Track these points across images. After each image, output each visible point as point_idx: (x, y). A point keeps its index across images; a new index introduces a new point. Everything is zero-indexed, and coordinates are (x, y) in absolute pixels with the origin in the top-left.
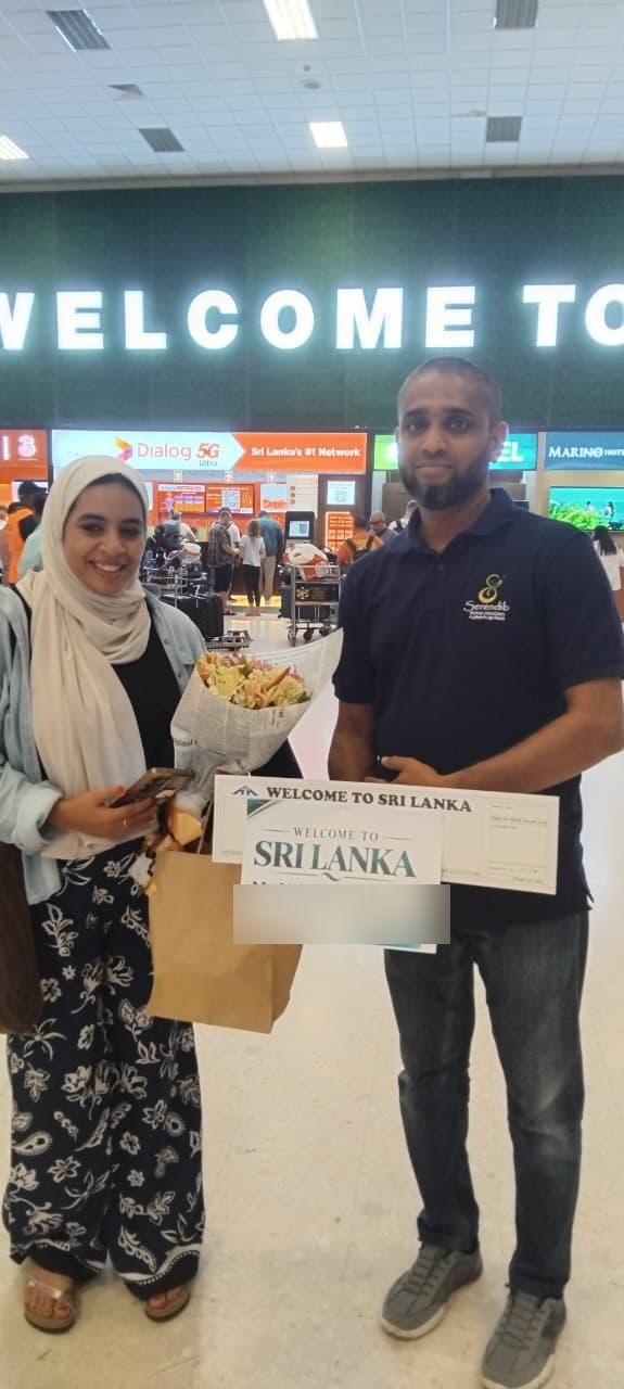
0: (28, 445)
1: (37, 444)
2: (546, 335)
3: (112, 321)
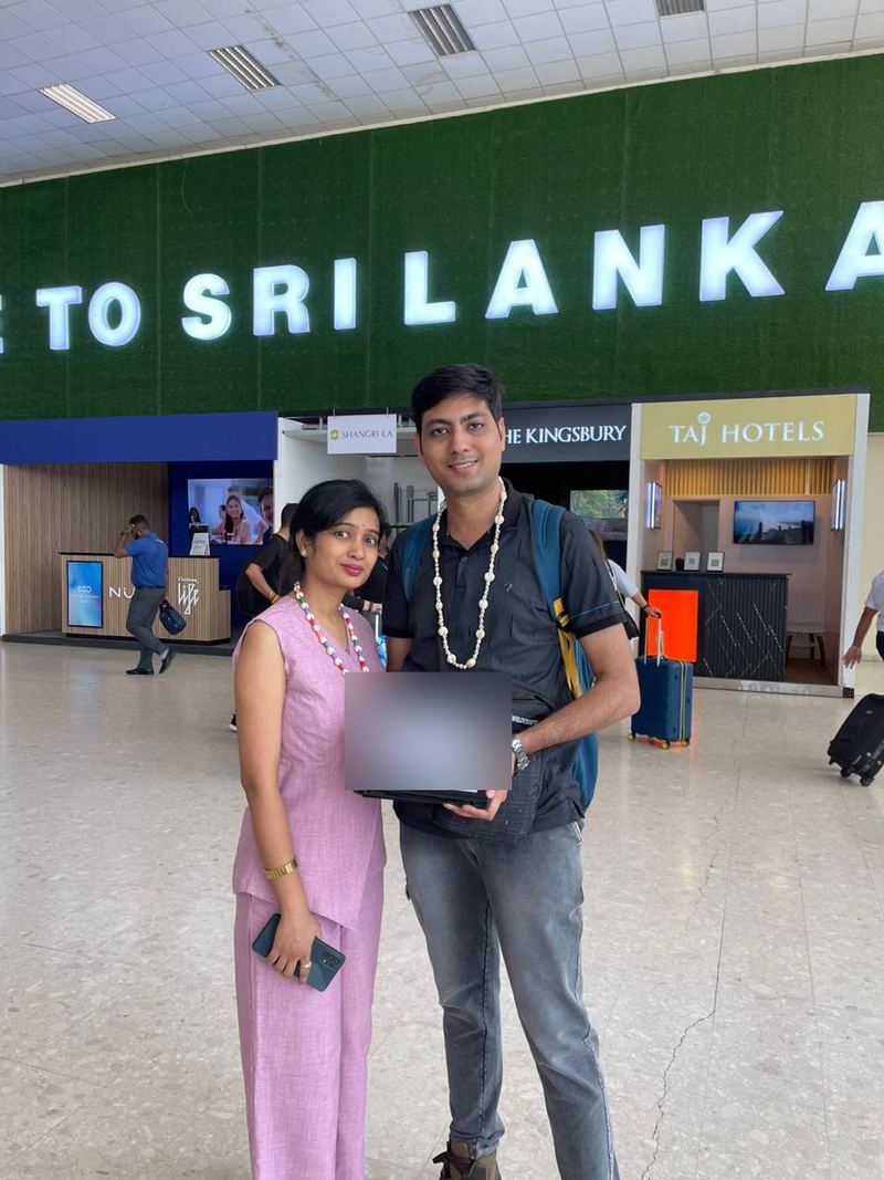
2: (59, 336)
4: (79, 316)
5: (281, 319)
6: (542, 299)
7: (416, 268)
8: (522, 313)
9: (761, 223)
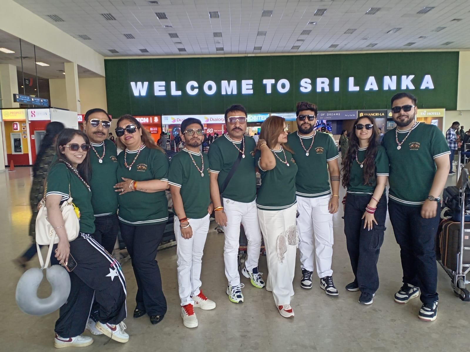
1: (158, 119)
2: (269, 91)
3: (168, 88)
4: (274, 86)
5: (323, 89)
6: (375, 88)
7: (351, 80)
8: (371, 90)
9: (412, 77)
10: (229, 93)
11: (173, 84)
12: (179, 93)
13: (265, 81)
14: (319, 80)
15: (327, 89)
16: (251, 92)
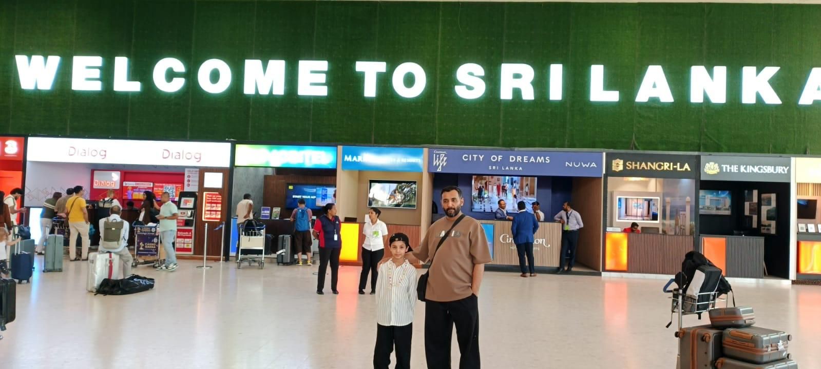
0: (12, 147)
1: (19, 146)
2: (370, 90)
3: (107, 74)
4: (384, 81)
5: (517, 92)
6: (666, 96)
7: (597, 73)
8: (654, 101)
9: (771, 71)
10: (264, 91)
11: (121, 64)
12: (135, 87)
13: (360, 66)
14: (507, 70)
15: (528, 94)
16: (323, 91)
